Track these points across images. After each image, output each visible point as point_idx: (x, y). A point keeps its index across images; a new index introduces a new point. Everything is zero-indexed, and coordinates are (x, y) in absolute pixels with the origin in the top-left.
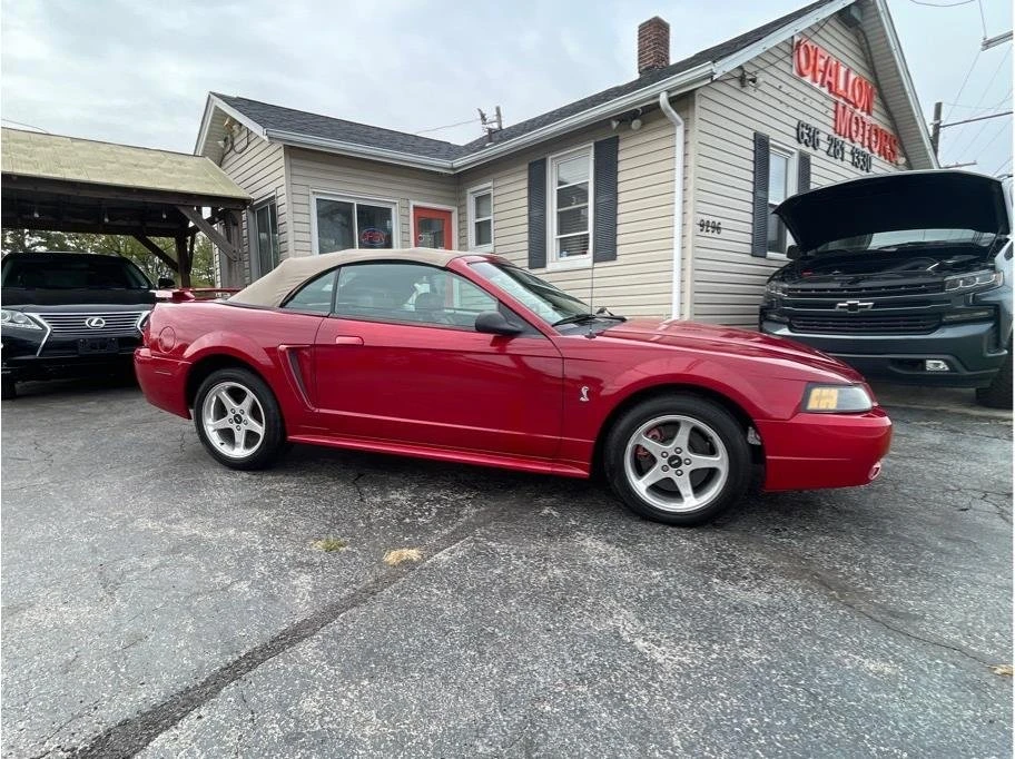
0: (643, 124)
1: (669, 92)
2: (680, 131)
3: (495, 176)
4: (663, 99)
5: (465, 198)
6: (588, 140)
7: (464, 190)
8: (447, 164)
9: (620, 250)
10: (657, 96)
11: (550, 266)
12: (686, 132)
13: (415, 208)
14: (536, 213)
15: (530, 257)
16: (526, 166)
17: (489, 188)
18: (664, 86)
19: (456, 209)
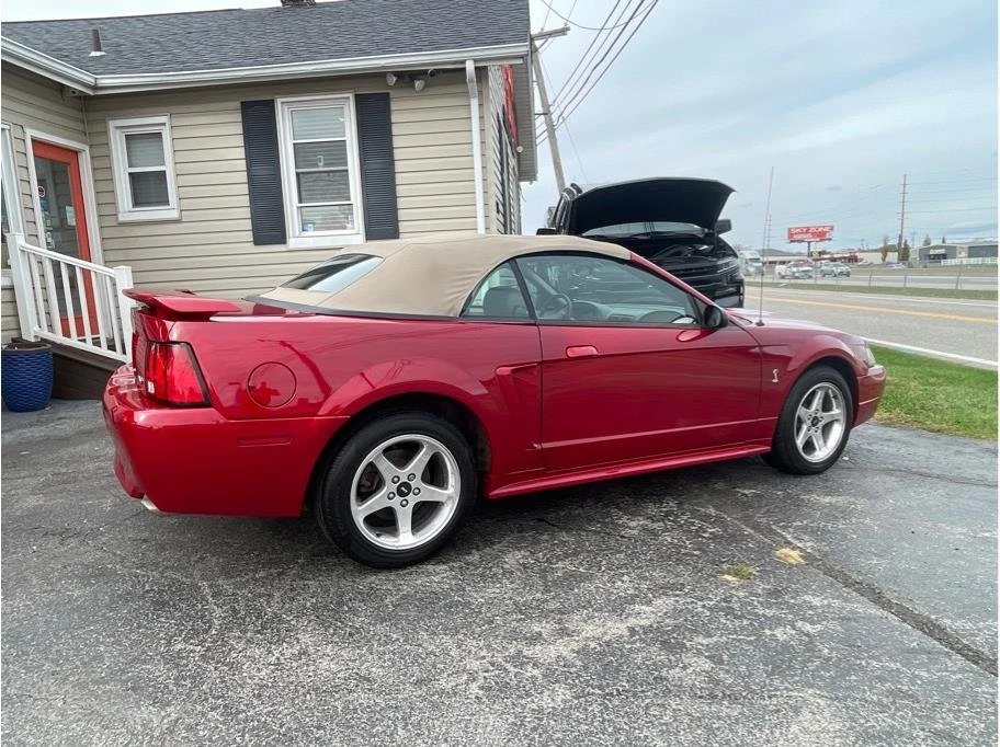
0: (425, 87)
1: (475, 61)
2: (474, 103)
3: (174, 109)
4: (470, 67)
5: (106, 133)
6: (346, 90)
7: (104, 121)
8: (89, 79)
9: (402, 227)
10: (463, 62)
11: (292, 242)
12: (481, 105)
13: (35, 141)
14: (261, 170)
15: (255, 230)
16: (237, 104)
17: (164, 124)
18: (471, 54)
19: (87, 149)
